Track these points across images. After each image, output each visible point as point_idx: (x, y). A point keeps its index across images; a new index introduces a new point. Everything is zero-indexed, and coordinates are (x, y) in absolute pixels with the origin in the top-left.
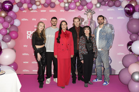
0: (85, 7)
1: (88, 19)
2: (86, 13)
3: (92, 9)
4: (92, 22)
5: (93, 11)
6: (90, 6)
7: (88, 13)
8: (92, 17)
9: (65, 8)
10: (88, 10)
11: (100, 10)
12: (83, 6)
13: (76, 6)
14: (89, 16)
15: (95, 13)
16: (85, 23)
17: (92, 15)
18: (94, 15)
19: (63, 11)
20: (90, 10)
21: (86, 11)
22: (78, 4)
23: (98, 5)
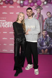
0: (36, 4)
1: (37, 13)
2: (36, 9)
3: (40, 6)
4: (40, 15)
5: (41, 7)
6: (39, 3)
7: (37, 9)
8: (40, 12)
9: (20, 4)
10: (37, 7)
11: (46, 7)
12: (34, 3)
13: (29, 3)
14: (38, 11)
15: (42, 9)
16: (35, 16)
17: (40, 10)
18: (41, 11)
19: (19, 7)
20: (39, 6)
21: (36, 8)
22: (30, 1)
23: (45, 3)
